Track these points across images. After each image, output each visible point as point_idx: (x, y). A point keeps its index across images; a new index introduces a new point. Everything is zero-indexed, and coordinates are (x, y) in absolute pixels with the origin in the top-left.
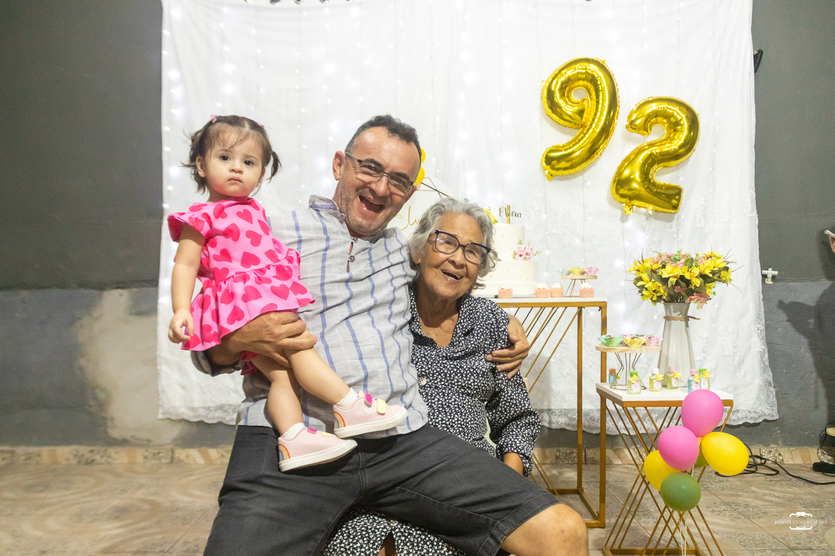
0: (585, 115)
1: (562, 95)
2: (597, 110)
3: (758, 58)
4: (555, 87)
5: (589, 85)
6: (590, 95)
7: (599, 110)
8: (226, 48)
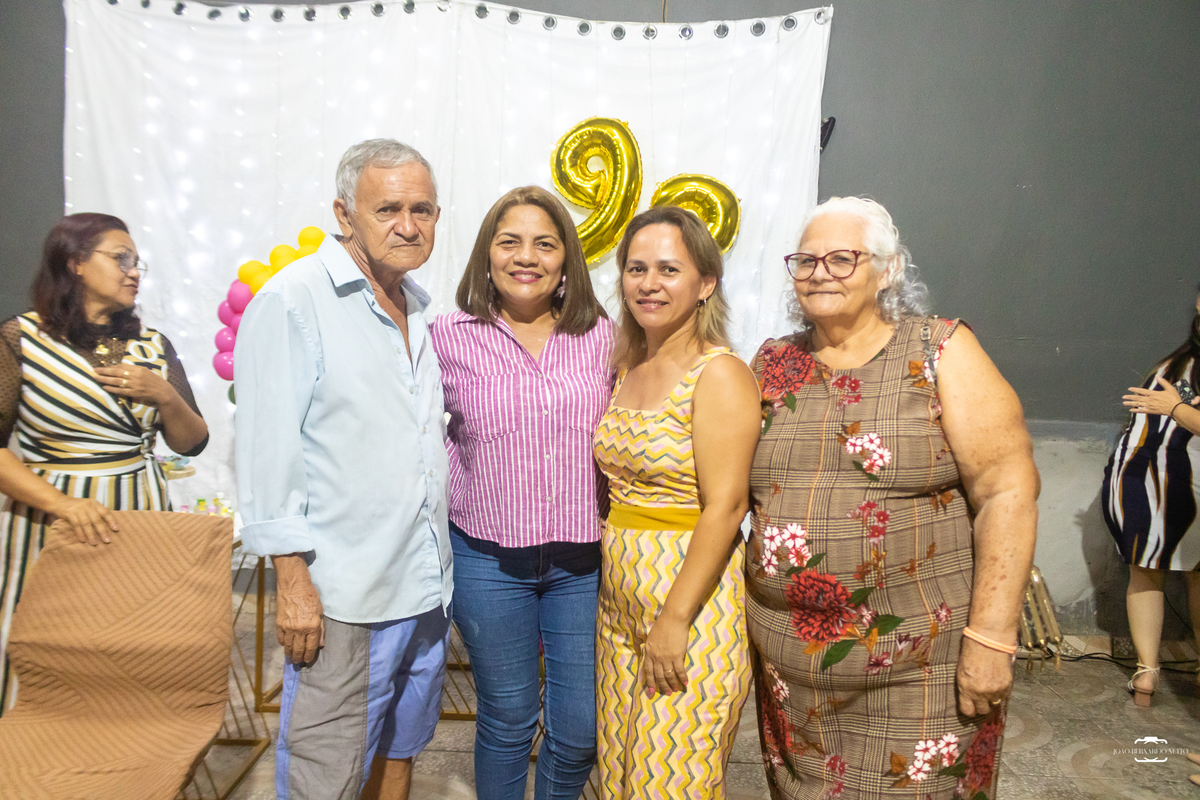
0: (600, 193)
1: (574, 165)
2: (613, 188)
3: (827, 129)
4: (565, 154)
5: (608, 153)
6: (609, 167)
7: (616, 189)
8: (148, 76)
